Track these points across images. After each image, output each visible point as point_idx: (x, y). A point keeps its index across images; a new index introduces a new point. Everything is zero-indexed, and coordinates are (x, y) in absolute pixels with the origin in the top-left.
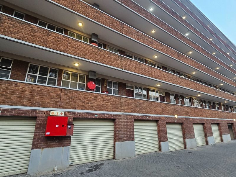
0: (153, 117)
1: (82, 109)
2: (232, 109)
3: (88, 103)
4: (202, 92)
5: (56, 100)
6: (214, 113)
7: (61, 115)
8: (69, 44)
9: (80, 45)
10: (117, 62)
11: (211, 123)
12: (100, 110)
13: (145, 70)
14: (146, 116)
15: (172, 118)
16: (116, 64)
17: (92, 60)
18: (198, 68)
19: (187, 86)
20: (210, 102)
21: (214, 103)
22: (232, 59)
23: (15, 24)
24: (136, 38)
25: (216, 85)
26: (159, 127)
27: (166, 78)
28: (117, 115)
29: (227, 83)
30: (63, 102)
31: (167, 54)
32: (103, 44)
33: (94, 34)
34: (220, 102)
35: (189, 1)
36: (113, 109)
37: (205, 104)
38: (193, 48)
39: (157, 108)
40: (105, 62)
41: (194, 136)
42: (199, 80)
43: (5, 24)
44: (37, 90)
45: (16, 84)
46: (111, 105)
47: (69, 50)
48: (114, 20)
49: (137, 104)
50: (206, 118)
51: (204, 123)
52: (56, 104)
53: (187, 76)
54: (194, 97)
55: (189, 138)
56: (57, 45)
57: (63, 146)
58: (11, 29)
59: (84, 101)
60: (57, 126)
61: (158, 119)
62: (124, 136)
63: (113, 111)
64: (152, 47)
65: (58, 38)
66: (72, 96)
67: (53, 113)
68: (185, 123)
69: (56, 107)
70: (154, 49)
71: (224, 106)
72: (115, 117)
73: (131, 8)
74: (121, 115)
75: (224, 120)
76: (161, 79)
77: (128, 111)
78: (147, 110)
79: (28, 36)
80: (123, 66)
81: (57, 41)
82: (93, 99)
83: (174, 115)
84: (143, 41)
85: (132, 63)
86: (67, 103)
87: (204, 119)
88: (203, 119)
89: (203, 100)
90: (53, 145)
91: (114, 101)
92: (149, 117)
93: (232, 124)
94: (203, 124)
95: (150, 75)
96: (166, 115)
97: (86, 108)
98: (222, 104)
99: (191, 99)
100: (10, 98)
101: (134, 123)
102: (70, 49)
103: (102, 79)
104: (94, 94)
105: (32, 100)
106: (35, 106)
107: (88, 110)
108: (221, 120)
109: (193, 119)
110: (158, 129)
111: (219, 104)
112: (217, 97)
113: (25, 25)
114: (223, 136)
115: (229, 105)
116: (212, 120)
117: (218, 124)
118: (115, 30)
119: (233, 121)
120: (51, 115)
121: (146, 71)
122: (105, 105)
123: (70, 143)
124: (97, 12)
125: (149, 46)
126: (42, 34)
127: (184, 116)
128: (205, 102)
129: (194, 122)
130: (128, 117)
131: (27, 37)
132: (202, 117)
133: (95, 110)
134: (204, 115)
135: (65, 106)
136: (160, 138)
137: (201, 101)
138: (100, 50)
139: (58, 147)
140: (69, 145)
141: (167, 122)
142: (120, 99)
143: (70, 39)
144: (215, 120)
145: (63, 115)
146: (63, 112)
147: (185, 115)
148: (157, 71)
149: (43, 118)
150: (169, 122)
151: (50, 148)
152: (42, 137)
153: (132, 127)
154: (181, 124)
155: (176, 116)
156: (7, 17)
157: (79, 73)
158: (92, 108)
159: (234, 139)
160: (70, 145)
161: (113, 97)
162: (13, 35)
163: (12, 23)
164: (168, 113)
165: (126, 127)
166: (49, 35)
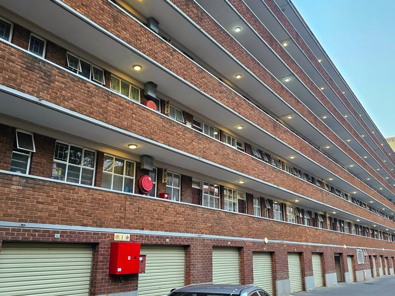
0: (236, 241)
1: (151, 230)
2: (342, 225)
3: (157, 219)
4: (302, 196)
5: (120, 214)
6: (317, 233)
7: (126, 240)
8: (134, 115)
9: (147, 116)
10: (193, 145)
11: (312, 253)
12: (171, 231)
13: (228, 158)
14: (227, 241)
15: (260, 243)
16: (192, 149)
17: (163, 142)
18: (301, 149)
19: (283, 185)
20: (311, 212)
21: (316, 214)
22: (351, 129)
23: (68, 82)
24: (219, 97)
25: (322, 180)
26: (243, 258)
27: (255, 170)
28: (192, 239)
29: (340, 177)
30: (129, 219)
31: (259, 125)
32: (160, 100)
33: (151, 83)
34: (325, 213)
35: (291, 2)
36: (187, 228)
37: (303, 216)
38: (295, 111)
39: (241, 226)
40: (178, 146)
41: (288, 274)
42: (298, 169)
43: (56, 83)
44: (99, 199)
45: (74, 189)
46: (185, 222)
47: (134, 126)
48: (190, 64)
49: (217, 219)
50: (305, 243)
51: (303, 253)
52: (120, 221)
53: (280, 161)
54: (288, 203)
55: (281, 278)
56: (119, 118)
57: (130, 291)
58: (64, 93)
59: (153, 216)
60: (129, 258)
61: (243, 246)
62: (201, 275)
63: (187, 232)
64: (239, 113)
65: (120, 105)
66: (139, 208)
67: (118, 237)
68: (277, 253)
69: (120, 228)
70: (242, 117)
71: (330, 218)
72: (189, 243)
73: (213, 37)
74: (197, 239)
75: (330, 247)
76: (248, 173)
77: (206, 231)
78: (230, 229)
79: (84, 104)
80: (200, 152)
81: (119, 109)
82: (164, 212)
83: (263, 238)
84: (228, 102)
85: (213, 145)
86: (133, 219)
87: (303, 245)
88: (301, 245)
89: (301, 208)
90: (118, 288)
91: (189, 215)
92: (232, 241)
93: (341, 254)
94: (300, 254)
95: (235, 166)
96: (253, 238)
97: (155, 227)
98: (328, 215)
99: (283, 207)
100: (68, 213)
101: (213, 253)
102: (135, 124)
103: (158, 169)
104: (165, 203)
105: (93, 215)
106: (97, 226)
107: (157, 230)
108: (326, 247)
109: (288, 245)
110: (241, 263)
111: (324, 217)
112: (322, 203)
113: (79, 83)
114: (327, 275)
115: (338, 219)
116: (313, 246)
117: (321, 254)
118: (191, 83)
119: (342, 248)
120: (115, 239)
121: (230, 159)
122: (178, 222)
123: (137, 286)
124: (168, 49)
125: (235, 111)
126: (101, 99)
127: (276, 240)
128: (303, 211)
129: (289, 251)
130: (205, 242)
131: (82, 106)
132: (301, 242)
133: (166, 231)
134: (304, 239)
135: (131, 225)
136: (244, 277)
137: (298, 209)
138: (173, 123)
139: (124, 292)
140: (135, 288)
141: (254, 250)
142: (196, 212)
143: (135, 105)
144: (317, 246)
145: (129, 240)
146: (129, 235)
147: (277, 238)
148: (244, 159)
149: (107, 245)
150: (257, 250)
151: (116, 293)
152: (106, 275)
153: (210, 259)
154: (271, 254)
155: (266, 240)
156: (57, 70)
157: (126, 159)
158: (161, 228)
159: (341, 282)
160: (137, 289)
161: (187, 207)
162: (66, 103)
163: (64, 80)
164: (256, 234)
165: (203, 259)
166: (109, 100)
